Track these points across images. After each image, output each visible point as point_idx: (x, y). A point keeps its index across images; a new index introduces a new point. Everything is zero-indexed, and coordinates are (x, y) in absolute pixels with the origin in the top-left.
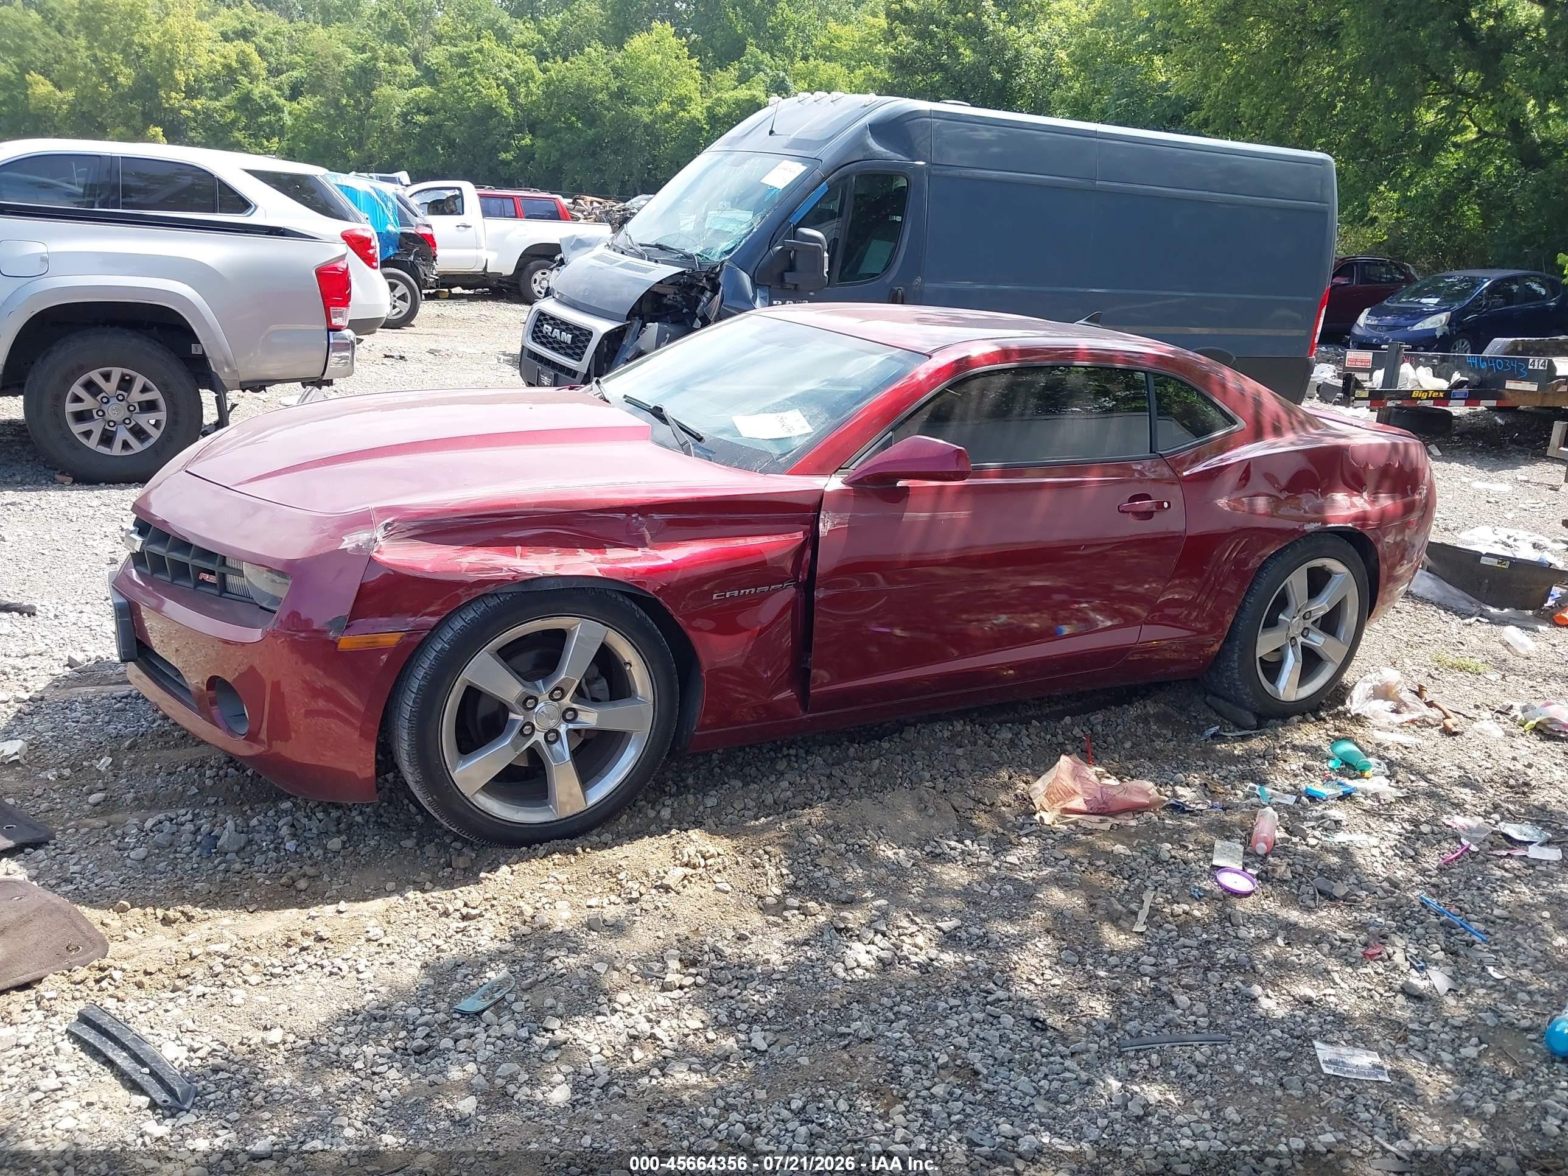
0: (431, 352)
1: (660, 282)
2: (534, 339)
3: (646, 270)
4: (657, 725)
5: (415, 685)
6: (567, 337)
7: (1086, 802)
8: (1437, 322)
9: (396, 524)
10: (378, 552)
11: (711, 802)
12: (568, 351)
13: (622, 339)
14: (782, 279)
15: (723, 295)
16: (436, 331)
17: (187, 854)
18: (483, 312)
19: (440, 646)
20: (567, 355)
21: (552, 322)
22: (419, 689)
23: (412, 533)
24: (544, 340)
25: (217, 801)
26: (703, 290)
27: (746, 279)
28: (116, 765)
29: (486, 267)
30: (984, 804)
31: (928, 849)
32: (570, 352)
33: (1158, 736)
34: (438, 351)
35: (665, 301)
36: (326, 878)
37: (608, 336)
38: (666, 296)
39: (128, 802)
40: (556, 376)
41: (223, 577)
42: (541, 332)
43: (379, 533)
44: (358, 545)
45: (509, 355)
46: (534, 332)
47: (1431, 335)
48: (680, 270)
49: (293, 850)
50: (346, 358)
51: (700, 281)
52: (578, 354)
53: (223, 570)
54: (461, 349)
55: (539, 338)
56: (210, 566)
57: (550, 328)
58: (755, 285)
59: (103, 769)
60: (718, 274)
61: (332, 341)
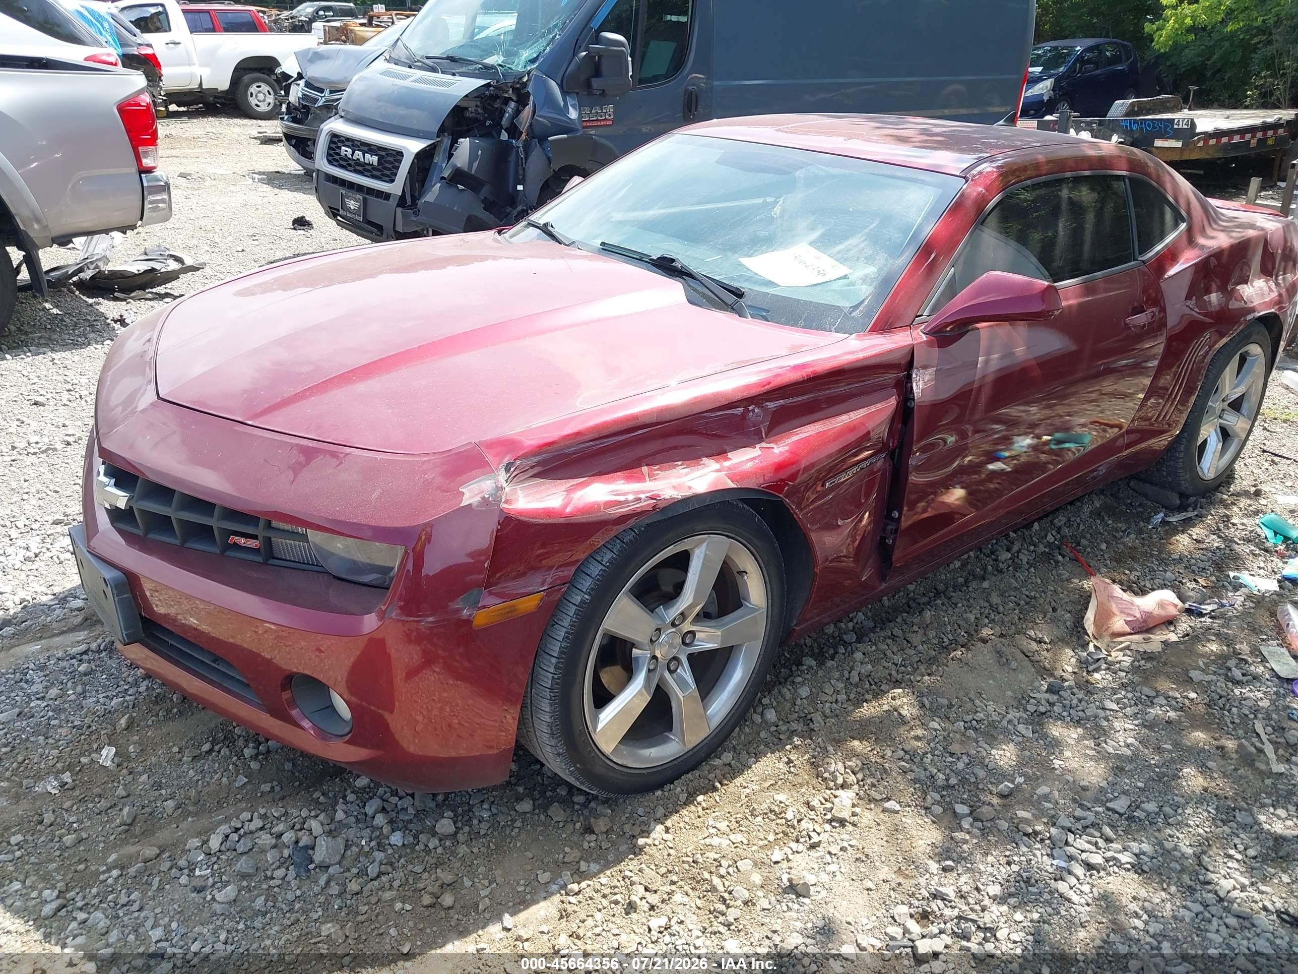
0: (183, 175)
1: (466, 96)
2: (330, 162)
3: (449, 84)
4: (770, 631)
5: (555, 648)
6: (374, 160)
7: (1127, 622)
8: (1044, 88)
9: (518, 462)
10: (506, 502)
11: (804, 692)
12: (374, 173)
13: (432, 157)
14: (588, 85)
15: (534, 106)
16: (174, 152)
17: (283, 879)
18: (210, 130)
19: (579, 599)
20: (374, 177)
21: (349, 144)
22: (561, 652)
23: (536, 470)
24: (344, 163)
25: (272, 788)
26: (506, 101)
27: (554, 85)
28: (122, 756)
29: (201, 84)
30: (1045, 643)
31: (1031, 708)
32: (378, 174)
33: (1117, 531)
34: (190, 175)
35: (468, 114)
36: (467, 883)
37: (420, 156)
38: (467, 109)
39: (170, 812)
40: (365, 199)
41: (268, 542)
42: (339, 154)
43: (502, 476)
44: (483, 498)
45: (264, 173)
46: (329, 155)
47: (1039, 99)
48: (483, 82)
49: (400, 844)
50: (163, 201)
51: (507, 92)
52: (387, 176)
53: (268, 534)
54: (211, 171)
55: (336, 160)
56: (250, 530)
57: (350, 150)
58: (564, 93)
59: (108, 764)
60: (525, 85)
61: (145, 184)
